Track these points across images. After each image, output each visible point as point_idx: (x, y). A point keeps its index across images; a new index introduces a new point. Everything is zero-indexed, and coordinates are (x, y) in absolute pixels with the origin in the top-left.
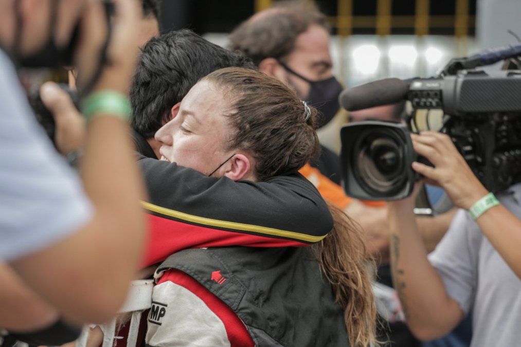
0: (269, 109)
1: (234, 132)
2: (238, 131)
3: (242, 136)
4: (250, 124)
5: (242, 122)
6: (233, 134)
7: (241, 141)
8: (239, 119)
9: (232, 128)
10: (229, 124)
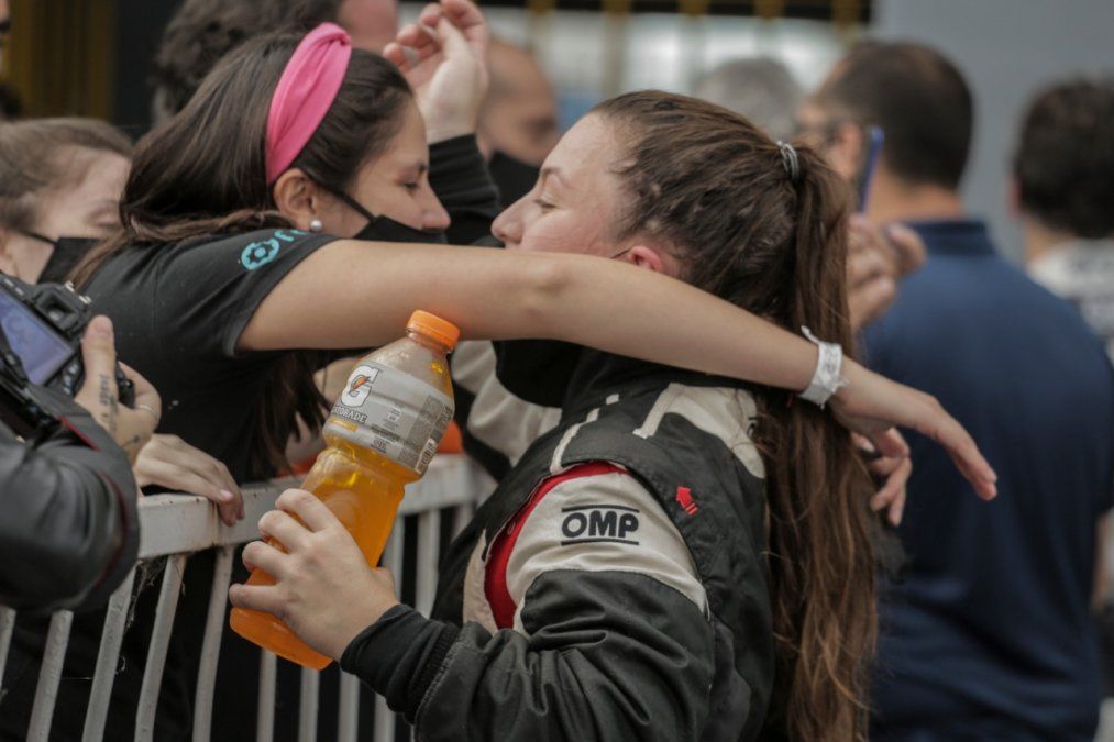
0: (697, 153)
1: (631, 202)
2: (638, 198)
3: (646, 207)
4: (659, 182)
5: (645, 181)
6: (629, 205)
7: (646, 218)
8: (639, 176)
9: (625, 194)
10: (621, 188)
